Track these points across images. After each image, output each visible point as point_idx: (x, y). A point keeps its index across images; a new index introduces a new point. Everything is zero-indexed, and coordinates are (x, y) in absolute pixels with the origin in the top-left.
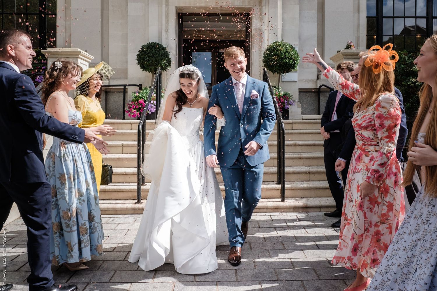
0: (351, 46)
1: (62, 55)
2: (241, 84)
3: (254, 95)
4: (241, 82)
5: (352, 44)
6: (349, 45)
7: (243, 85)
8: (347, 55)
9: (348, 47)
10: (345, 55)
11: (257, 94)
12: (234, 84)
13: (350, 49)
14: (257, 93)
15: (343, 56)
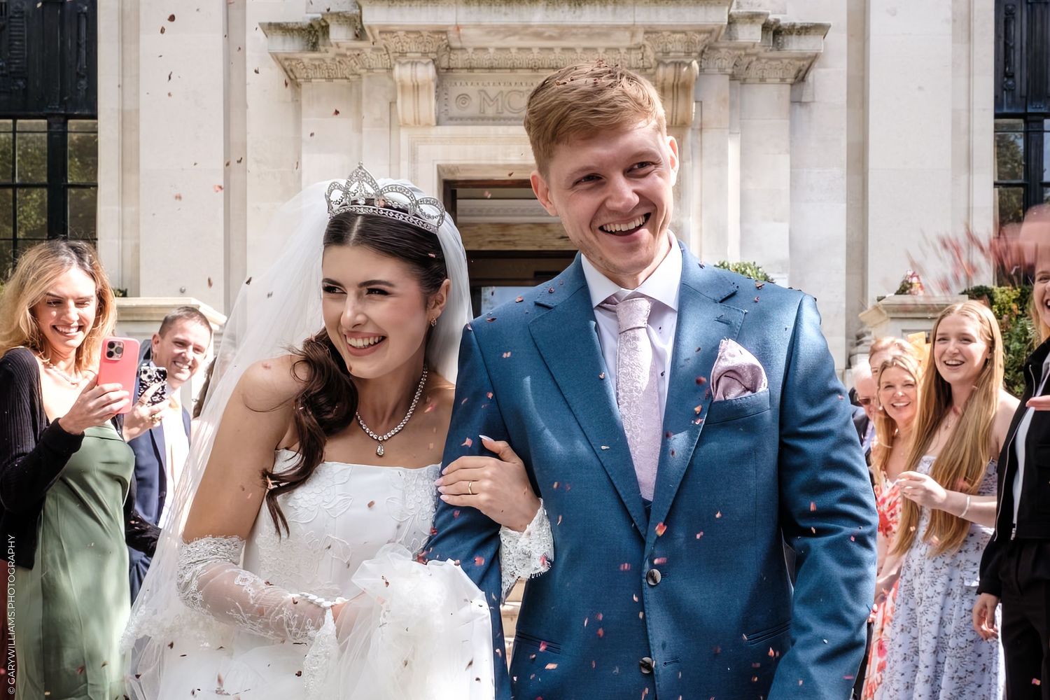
0: (911, 284)
1: (151, 315)
2: (645, 306)
3: (733, 373)
4: (640, 290)
5: (914, 280)
6: (907, 282)
7: (658, 309)
8: (897, 311)
9: (904, 289)
10: (894, 312)
11: (753, 368)
12: (599, 306)
13: (910, 293)
14: (756, 362)
15: (888, 312)
